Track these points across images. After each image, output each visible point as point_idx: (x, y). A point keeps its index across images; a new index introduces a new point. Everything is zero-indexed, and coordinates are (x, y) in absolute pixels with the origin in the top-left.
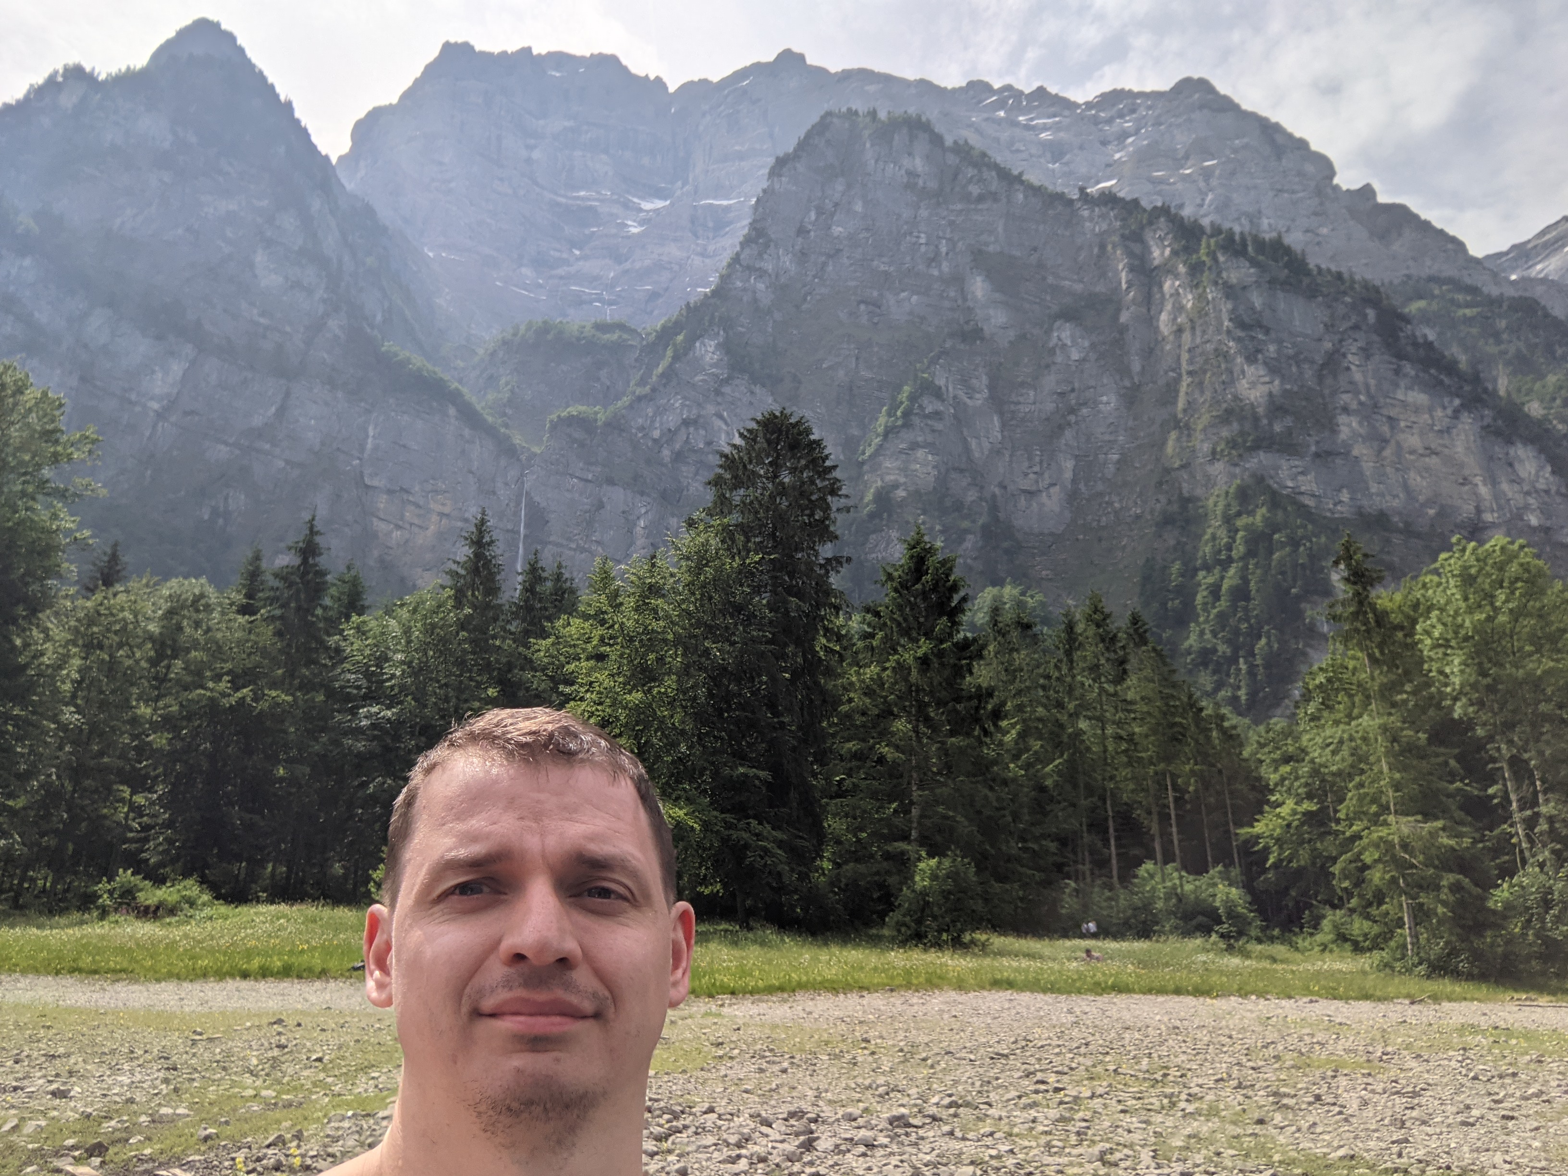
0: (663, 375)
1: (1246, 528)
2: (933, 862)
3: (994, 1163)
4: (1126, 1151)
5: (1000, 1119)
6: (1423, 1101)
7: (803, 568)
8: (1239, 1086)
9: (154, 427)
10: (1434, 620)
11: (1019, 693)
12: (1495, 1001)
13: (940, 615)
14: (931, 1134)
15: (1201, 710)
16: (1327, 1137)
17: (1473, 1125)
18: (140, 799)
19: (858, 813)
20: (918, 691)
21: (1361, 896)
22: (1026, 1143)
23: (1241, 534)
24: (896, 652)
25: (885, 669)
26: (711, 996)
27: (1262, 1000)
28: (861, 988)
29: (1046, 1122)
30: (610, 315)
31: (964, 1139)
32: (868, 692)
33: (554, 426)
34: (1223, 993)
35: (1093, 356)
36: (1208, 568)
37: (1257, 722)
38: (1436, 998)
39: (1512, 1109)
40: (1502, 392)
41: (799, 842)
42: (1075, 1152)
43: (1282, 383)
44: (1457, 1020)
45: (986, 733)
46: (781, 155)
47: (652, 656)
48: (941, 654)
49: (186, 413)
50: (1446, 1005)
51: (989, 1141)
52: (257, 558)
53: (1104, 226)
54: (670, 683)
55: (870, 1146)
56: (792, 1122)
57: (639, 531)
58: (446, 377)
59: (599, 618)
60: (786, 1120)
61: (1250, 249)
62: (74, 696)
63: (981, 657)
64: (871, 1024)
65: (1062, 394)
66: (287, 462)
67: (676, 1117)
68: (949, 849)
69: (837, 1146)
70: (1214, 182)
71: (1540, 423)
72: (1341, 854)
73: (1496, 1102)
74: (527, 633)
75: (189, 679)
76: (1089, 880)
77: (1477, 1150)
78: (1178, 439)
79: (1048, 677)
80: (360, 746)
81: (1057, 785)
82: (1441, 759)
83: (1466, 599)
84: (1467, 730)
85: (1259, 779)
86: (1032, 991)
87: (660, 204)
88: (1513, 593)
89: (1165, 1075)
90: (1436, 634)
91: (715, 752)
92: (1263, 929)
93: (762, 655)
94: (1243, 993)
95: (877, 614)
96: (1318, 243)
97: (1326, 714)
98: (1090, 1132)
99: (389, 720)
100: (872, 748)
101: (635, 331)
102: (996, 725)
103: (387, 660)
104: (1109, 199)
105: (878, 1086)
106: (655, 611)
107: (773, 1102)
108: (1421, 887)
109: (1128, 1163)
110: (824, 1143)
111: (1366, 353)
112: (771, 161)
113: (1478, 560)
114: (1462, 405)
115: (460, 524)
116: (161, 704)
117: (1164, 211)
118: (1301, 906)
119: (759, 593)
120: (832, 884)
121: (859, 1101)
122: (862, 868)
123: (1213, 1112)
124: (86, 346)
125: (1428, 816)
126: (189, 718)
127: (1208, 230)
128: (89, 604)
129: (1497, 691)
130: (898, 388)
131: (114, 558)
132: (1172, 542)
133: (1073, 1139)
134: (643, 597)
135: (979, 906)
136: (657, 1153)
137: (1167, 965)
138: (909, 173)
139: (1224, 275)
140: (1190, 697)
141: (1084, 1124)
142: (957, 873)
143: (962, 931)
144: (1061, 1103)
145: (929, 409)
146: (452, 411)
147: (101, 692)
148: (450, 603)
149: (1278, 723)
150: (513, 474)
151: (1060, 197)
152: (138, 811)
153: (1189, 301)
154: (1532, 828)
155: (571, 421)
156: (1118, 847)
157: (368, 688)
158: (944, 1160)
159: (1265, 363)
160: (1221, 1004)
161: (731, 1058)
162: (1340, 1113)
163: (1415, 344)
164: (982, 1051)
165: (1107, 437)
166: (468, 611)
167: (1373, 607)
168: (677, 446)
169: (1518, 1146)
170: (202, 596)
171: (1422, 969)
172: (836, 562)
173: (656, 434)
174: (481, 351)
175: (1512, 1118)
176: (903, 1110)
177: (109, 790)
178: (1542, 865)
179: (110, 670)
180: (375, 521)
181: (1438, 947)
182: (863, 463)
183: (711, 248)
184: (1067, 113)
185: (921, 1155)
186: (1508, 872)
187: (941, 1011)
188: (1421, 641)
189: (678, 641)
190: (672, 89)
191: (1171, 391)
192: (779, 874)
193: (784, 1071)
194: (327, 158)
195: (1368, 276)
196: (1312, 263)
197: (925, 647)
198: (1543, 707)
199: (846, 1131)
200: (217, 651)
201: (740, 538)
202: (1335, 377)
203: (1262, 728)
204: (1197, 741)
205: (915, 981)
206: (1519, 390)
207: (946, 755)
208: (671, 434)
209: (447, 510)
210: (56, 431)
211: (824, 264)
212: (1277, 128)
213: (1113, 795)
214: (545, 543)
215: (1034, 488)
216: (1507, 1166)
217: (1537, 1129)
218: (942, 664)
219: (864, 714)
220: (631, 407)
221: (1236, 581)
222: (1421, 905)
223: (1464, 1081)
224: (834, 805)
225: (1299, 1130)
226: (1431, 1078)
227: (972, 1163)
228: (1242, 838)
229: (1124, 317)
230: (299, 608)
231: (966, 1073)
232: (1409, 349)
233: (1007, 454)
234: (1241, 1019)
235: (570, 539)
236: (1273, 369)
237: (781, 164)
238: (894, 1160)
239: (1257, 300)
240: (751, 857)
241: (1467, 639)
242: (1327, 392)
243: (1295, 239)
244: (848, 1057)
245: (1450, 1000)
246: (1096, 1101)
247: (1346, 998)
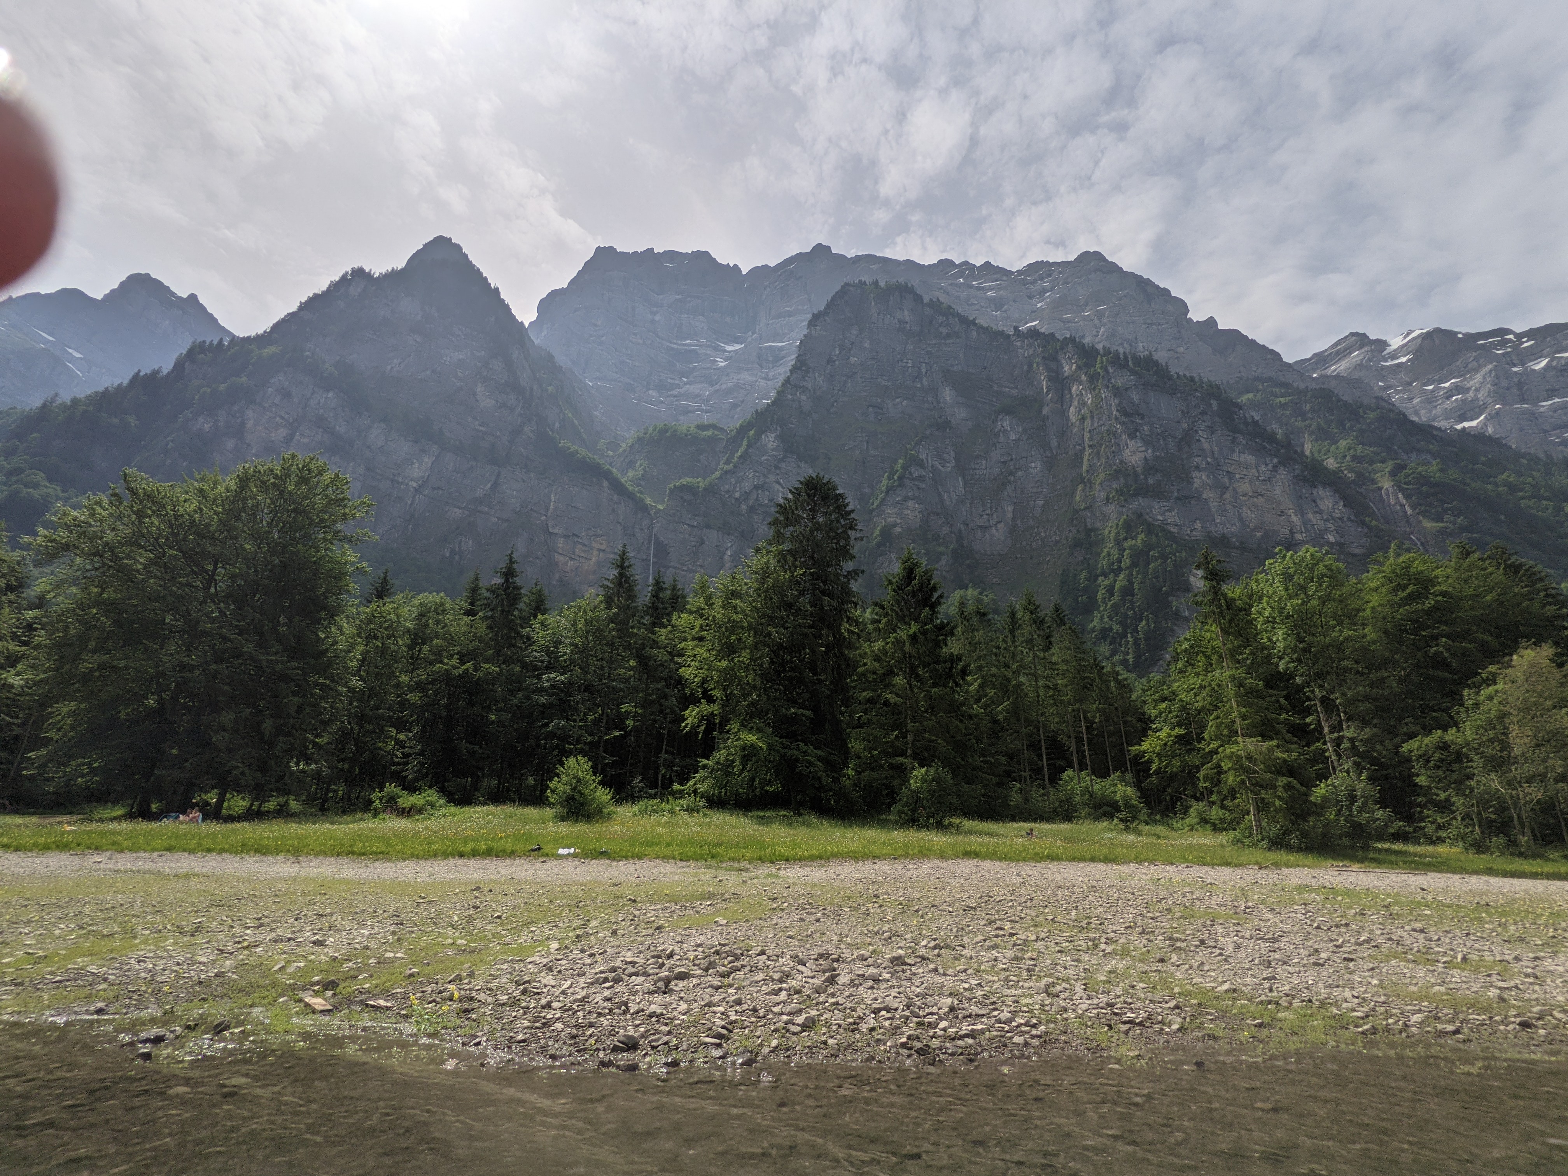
0: (741, 457)
1: (1130, 548)
2: (923, 770)
3: (966, 994)
4: (1064, 985)
5: (971, 958)
6: (1282, 945)
7: (832, 577)
8: (1143, 932)
9: (414, 497)
10: (1265, 604)
11: (979, 658)
12: (1320, 867)
13: (924, 606)
14: (921, 970)
15: (1103, 668)
16: (1213, 974)
17: (1323, 965)
18: (402, 737)
19: (871, 738)
20: (910, 657)
21: (1219, 793)
22: (990, 978)
23: (1127, 552)
24: (895, 632)
25: (887, 643)
26: (772, 862)
27: (1152, 866)
28: (875, 857)
29: (1004, 961)
30: (706, 419)
31: (945, 974)
32: (877, 659)
33: (672, 492)
34: (1127, 861)
35: (1025, 437)
36: (1105, 575)
37: (1140, 676)
38: (1277, 865)
39: (1350, 953)
40: (1307, 453)
41: (832, 757)
42: (1026, 985)
43: (1153, 452)
44: (1295, 881)
45: (957, 685)
46: (816, 312)
47: (733, 637)
48: (925, 633)
49: (434, 489)
50: (1285, 871)
51: (963, 976)
52: (477, 579)
53: (1031, 352)
54: (745, 656)
55: (877, 980)
56: (821, 961)
57: (726, 557)
58: (602, 461)
59: (699, 613)
60: (816, 960)
61: (1130, 363)
62: (359, 670)
63: (952, 634)
64: (880, 884)
65: (1004, 463)
66: (499, 518)
67: (737, 959)
68: (933, 761)
69: (852, 981)
70: (1105, 320)
71: (1334, 473)
72: (1203, 765)
73: (1337, 946)
74: (654, 624)
75: (432, 657)
76: (1029, 782)
77: (1330, 986)
78: (1083, 490)
79: (999, 648)
80: (543, 700)
81: (1006, 719)
82: (1274, 699)
83: (1287, 589)
84: (1289, 679)
85: (1144, 714)
86: (991, 860)
87: (738, 347)
88: (1321, 585)
89: (1089, 923)
90: (1267, 614)
91: (775, 699)
92: (1149, 815)
93: (806, 635)
94: (1139, 861)
95: (882, 607)
96: (1177, 358)
97: (1189, 669)
98: (1037, 969)
99: (563, 682)
100: (880, 695)
101: (722, 429)
102: (963, 679)
103: (561, 643)
104: (1034, 333)
105: (884, 932)
106: (735, 607)
107: (808, 946)
108: (1262, 786)
109: (1066, 994)
110: (843, 979)
111: (1212, 430)
112: (809, 316)
113: (1295, 564)
114: (1279, 462)
115: (612, 556)
116: (414, 674)
117: (1072, 340)
118: (1175, 800)
119: (803, 595)
120: (855, 785)
121: (869, 944)
122: (875, 775)
123: (1125, 953)
124: (369, 447)
125: (1265, 737)
126: (432, 683)
127: (1101, 352)
128: (368, 610)
129: (1310, 652)
130: (895, 461)
131: (385, 581)
132: (1081, 558)
133: (1025, 974)
134: (727, 598)
135: (954, 800)
136: (720, 987)
137: (1084, 840)
138: (900, 321)
139: (1113, 381)
140: (1095, 659)
141: (1032, 963)
142: (939, 778)
143: (943, 817)
144: (1015, 945)
145: (916, 475)
146: (605, 484)
147: (377, 667)
148: (603, 605)
149: (1156, 676)
150: (645, 523)
151: (1002, 333)
152: (401, 744)
153: (1089, 399)
154: (1338, 745)
155: (682, 488)
156: (1048, 759)
157: (549, 662)
158: (931, 992)
159: (1141, 438)
160: (1124, 869)
161: (782, 910)
162: (1221, 954)
163: (1246, 423)
164: (957, 904)
165: (1035, 490)
166: (615, 610)
167: (1225, 595)
168: (751, 502)
169: (1360, 983)
170: (442, 604)
171: (1264, 843)
172: (854, 574)
173: (737, 495)
174: (624, 445)
175: (1352, 960)
176: (901, 952)
177: (382, 731)
178: (1348, 772)
179: (382, 653)
180: (556, 555)
181: (1275, 829)
182: (873, 510)
183: (771, 374)
184: (1005, 278)
185: (913, 988)
186: (1323, 776)
187: (929, 875)
188: (1255, 619)
189: (750, 627)
190: (744, 273)
191: (1078, 458)
192: (819, 779)
193: (818, 920)
194: (522, 323)
195: (1212, 379)
196: (1173, 371)
197: (914, 628)
198: (1346, 663)
199: (859, 968)
200: (451, 640)
201: (790, 558)
202: (1189, 446)
203: (1144, 680)
204: (1100, 689)
205: (911, 852)
206: (1320, 451)
207: (930, 699)
208: (747, 494)
209: (603, 547)
210: (343, 499)
211: (846, 382)
212: (1148, 282)
213: (1044, 726)
214: (667, 567)
215: (987, 524)
216: (1356, 1001)
217: (1373, 969)
218: (926, 639)
219: (874, 673)
220: (720, 478)
221: (1125, 583)
222: (1263, 799)
223: (1310, 929)
224: (854, 733)
225: (1191, 967)
226: (1287, 927)
227: (951, 995)
228: (1133, 753)
229: (1045, 411)
230: (503, 611)
231: (946, 922)
232: (1242, 426)
233: (968, 502)
234: (1139, 880)
235: (683, 565)
236: (1147, 443)
237: (816, 319)
238: (894, 993)
239: (1135, 397)
240: (800, 768)
241: (1288, 617)
242: (1184, 456)
243: (1161, 356)
244: (864, 909)
245: (1287, 866)
246: (1040, 943)
247: (1213, 865)
